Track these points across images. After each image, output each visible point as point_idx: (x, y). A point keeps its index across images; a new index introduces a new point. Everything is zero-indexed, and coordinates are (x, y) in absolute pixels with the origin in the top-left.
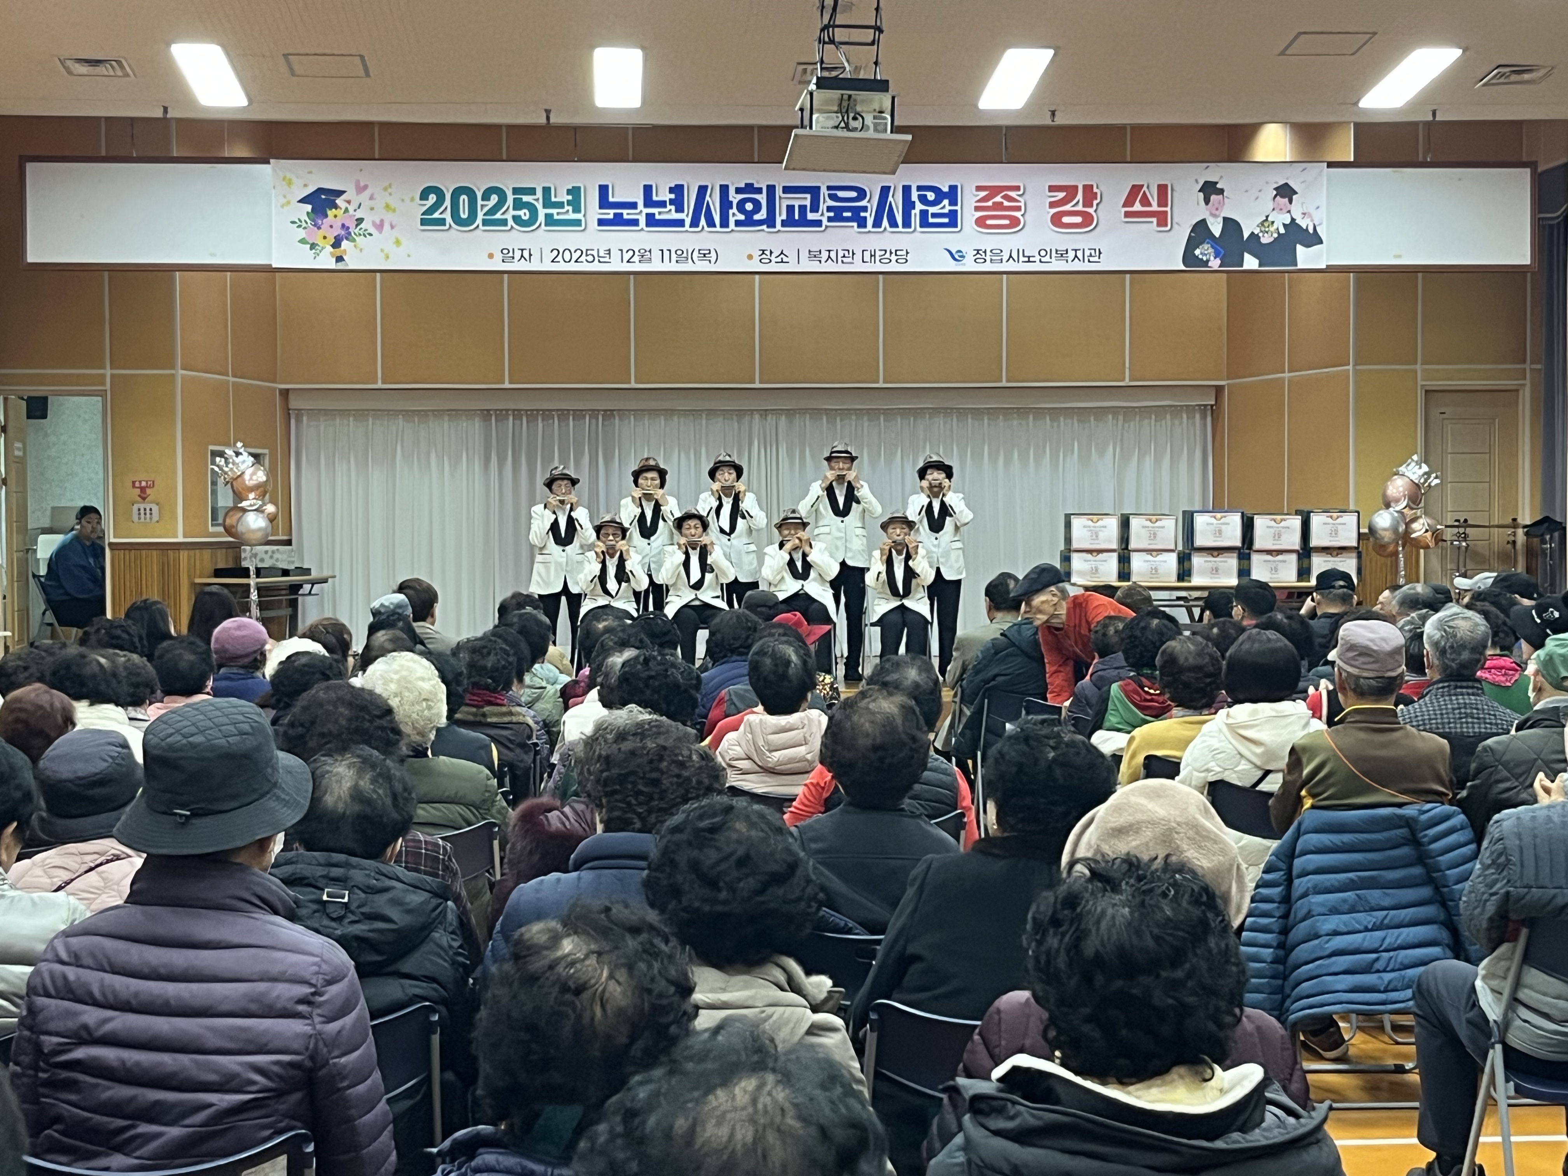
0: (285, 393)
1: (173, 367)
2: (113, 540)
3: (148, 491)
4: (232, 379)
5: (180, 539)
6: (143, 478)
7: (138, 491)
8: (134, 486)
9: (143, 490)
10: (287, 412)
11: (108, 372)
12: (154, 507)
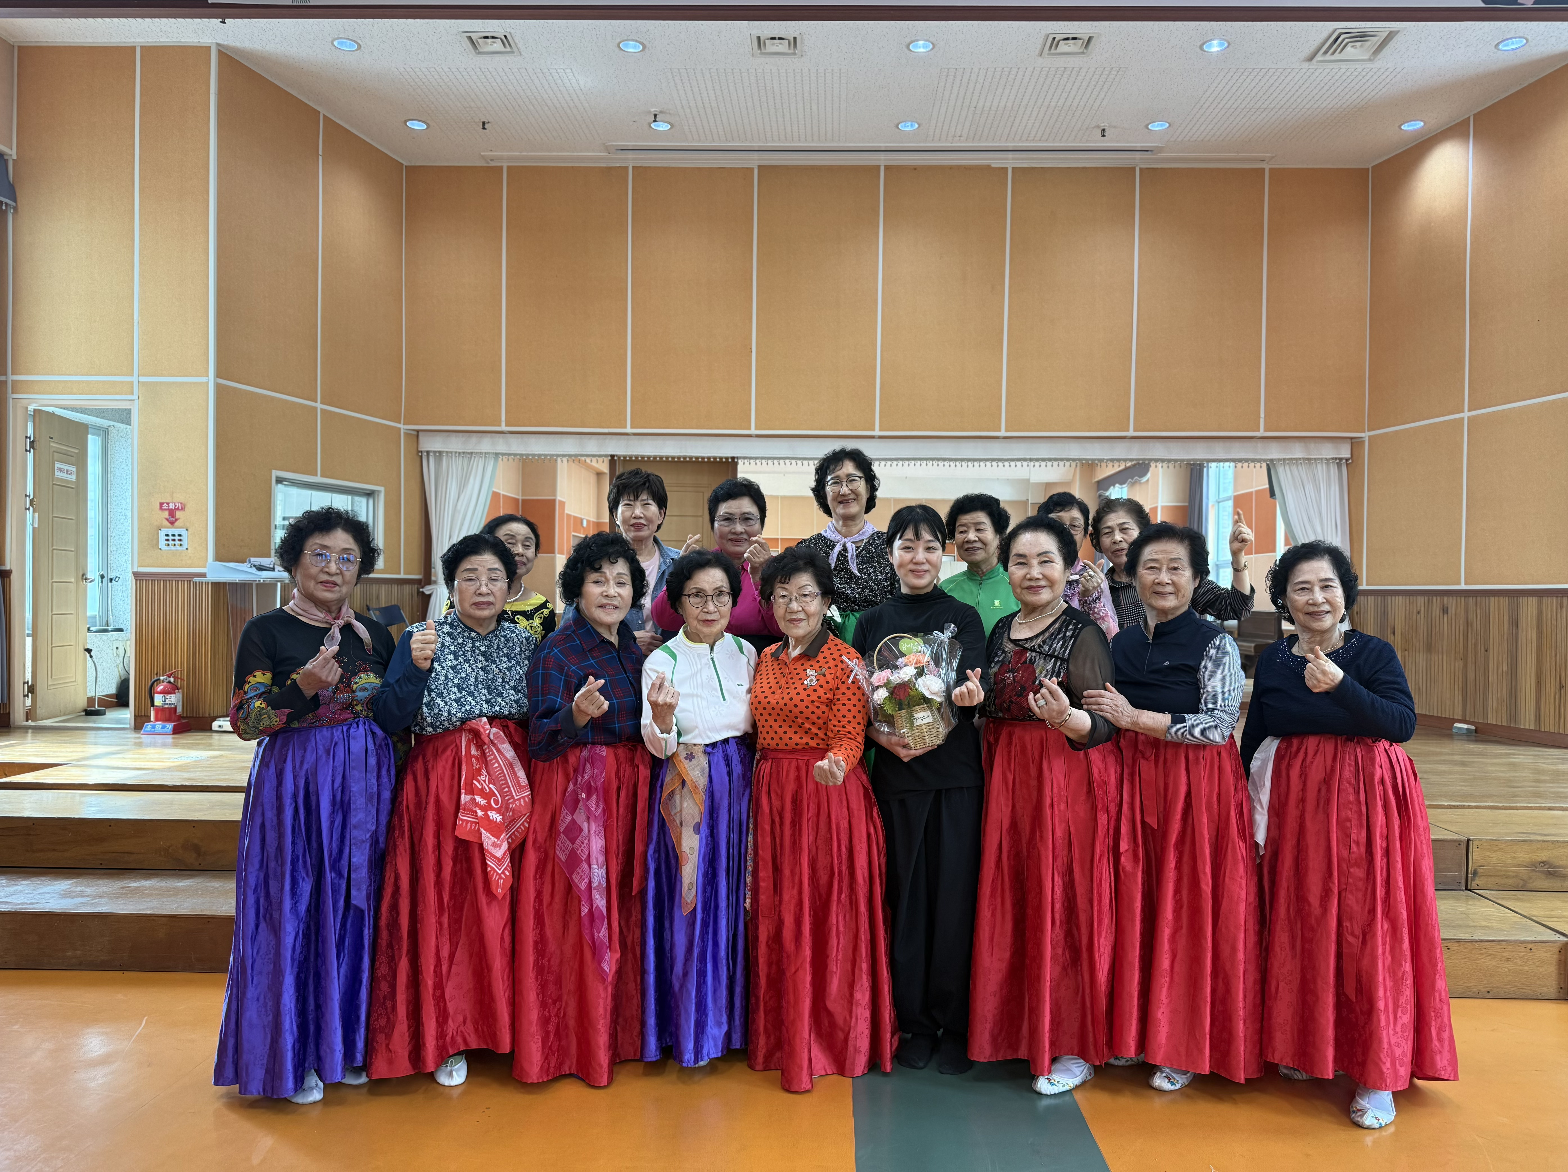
2: (137, 569)
3: (178, 514)
4: (321, 406)
6: (171, 499)
7: (166, 514)
8: (162, 509)
9: (172, 513)
10: (417, 454)
11: (137, 379)
12: (183, 532)
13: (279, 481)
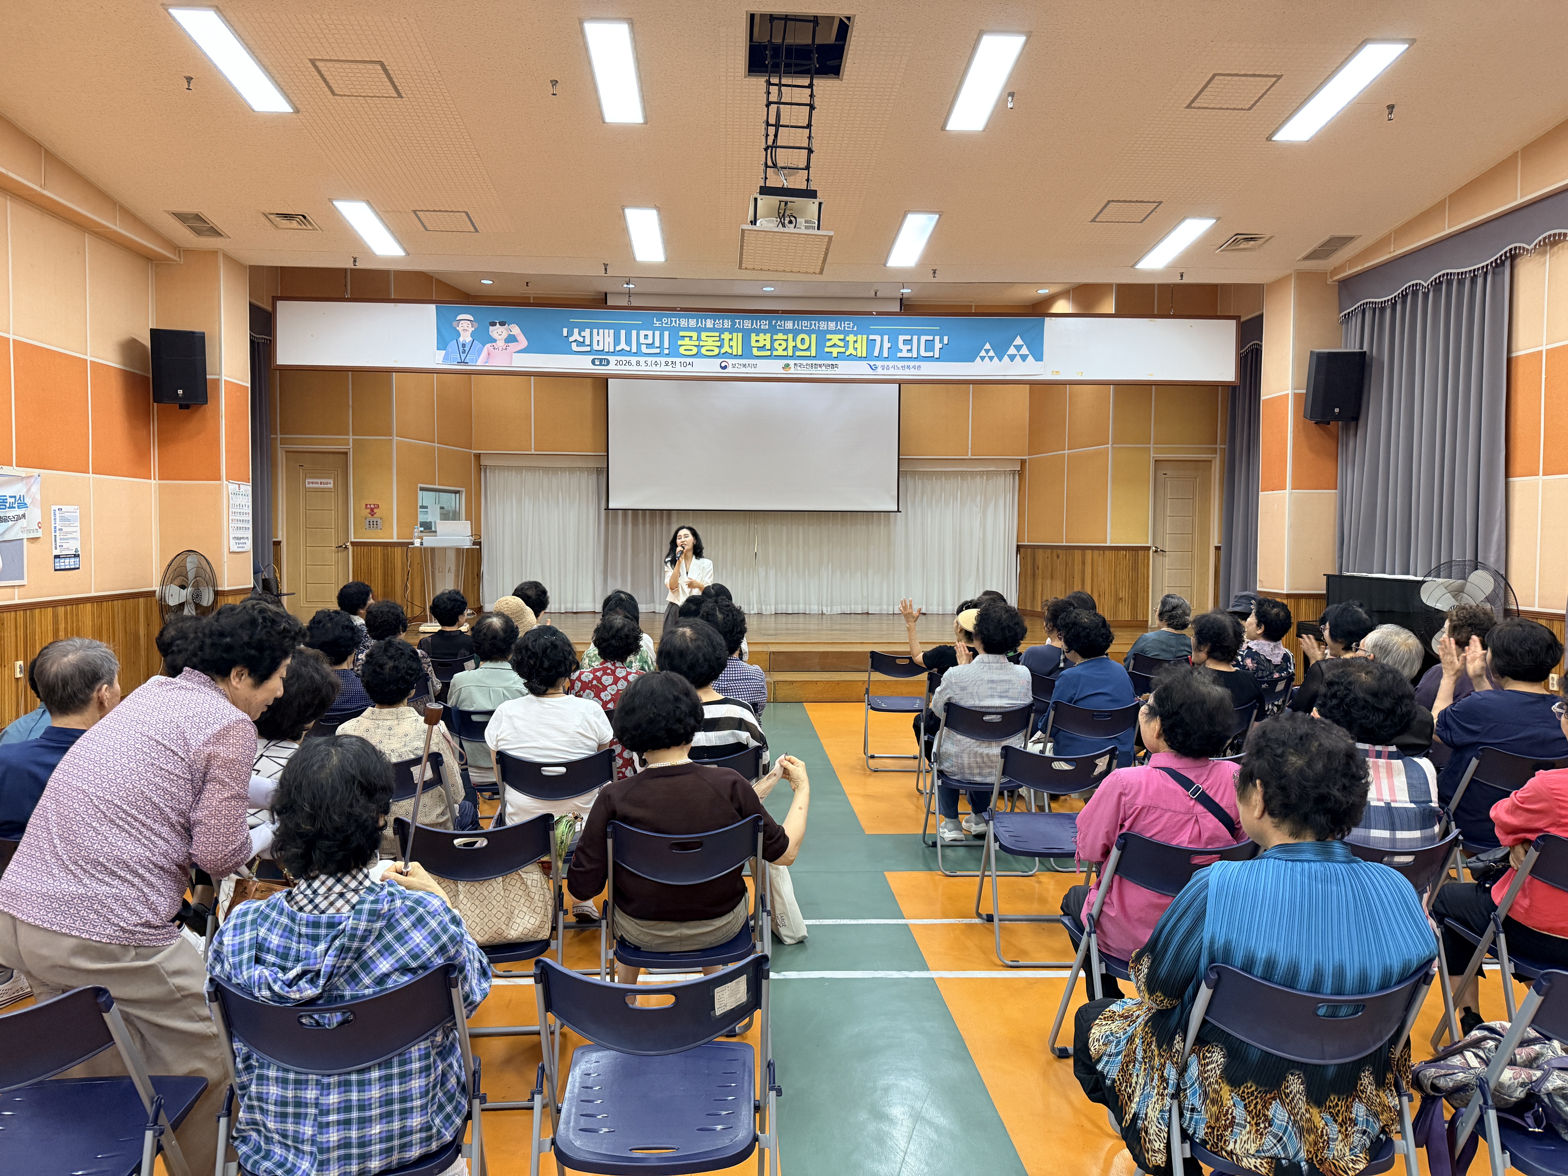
0: (478, 457)
1: (391, 435)
2: (353, 540)
3: (375, 511)
4: (436, 445)
5: (395, 540)
6: (372, 502)
7: (369, 511)
8: (366, 508)
9: (372, 510)
10: (479, 467)
11: (351, 437)
12: (379, 521)
13: (422, 489)
